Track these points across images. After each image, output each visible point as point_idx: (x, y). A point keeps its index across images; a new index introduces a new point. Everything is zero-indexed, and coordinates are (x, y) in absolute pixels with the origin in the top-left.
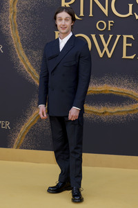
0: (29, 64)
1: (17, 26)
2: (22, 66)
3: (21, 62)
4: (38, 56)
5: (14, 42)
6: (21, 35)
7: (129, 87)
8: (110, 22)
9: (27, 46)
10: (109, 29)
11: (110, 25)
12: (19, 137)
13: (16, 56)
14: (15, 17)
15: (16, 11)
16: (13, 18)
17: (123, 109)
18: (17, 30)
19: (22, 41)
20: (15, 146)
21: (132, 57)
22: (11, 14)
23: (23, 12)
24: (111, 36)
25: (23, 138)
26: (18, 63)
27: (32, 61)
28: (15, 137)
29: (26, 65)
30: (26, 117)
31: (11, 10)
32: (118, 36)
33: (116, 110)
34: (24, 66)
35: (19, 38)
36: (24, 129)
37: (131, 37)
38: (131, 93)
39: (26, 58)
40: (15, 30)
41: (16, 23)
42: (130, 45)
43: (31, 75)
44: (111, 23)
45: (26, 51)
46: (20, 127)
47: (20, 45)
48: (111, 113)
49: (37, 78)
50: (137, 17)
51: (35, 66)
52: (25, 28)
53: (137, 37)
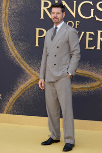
0: (16, 52)
1: (8, 24)
2: (11, 54)
3: (11, 50)
4: (23, 46)
5: (5, 36)
6: (11, 30)
7: (90, 70)
8: (76, 22)
9: (15, 38)
10: (76, 27)
11: (76, 24)
12: (8, 105)
13: (7, 46)
14: (7, 17)
15: (7, 13)
16: (5, 18)
17: (85, 86)
18: (8, 27)
19: (11, 35)
20: (5, 112)
21: (93, 48)
22: (4, 15)
23: (13, 14)
25: (11, 106)
26: (8, 51)
27: (19, 50)
28: (6, 105)
29: (15, 53)
30: (13, 91)
31: (3, 12)
32: (83, 33)
33: (80, 87)
34: (13, 54)
35: (9, 33)
36: (12, 99)
37: (92, 33)
38: (91, 74)
39: (14, 47)
40: (6, 26)
41: (7, 22)
42: (92, 39)
43: (17, 60)
44: (78, 23)
45: (14, 43)
46: (9, 98)
47: (10, 38)
48: (76, 89)
49: (22, 63)
50: (97, 19)
51: (21, 54)
52: (14, 25)
53: (96, 34)
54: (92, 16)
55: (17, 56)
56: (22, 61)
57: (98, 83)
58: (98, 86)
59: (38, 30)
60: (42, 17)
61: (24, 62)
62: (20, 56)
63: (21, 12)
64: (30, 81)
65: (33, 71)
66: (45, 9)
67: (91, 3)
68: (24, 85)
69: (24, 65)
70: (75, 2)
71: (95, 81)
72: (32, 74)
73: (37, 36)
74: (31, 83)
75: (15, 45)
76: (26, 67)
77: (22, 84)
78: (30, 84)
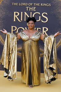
60: (15, 21)
63: (4, 18)
66: (16, 16)
67: (39, 13)
70: (31, 13)
71: (42, 53)
73: (12, 30)
75: (1, 35)
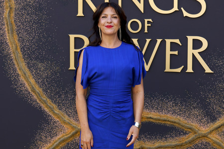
0: (32, 81)
1: (15, 28)
2: (23, 85)
3: (22, 78)
4: (46, 69)
5: (11, 51)
6: (21, 40)
7: (174, 112)
8: (146, 20)
9: (31, 56)
10: (146, 31)
11: (146, 25)
13: (15, 70)
14: (13, 15)
15: (14, 6)
16: (9, 16)
17: (166, 144)
18: (15, 33)
19: (22, 49)
21: (179, 70)
22: (7, 12)
23: (24, 8)
24: (148, 41)
26: (17, 80)
27: (37, 76)
29: (29, 83)
31: (6, 5)
32: (159, 41)
33: (157, 144)
34: (27, 85)
35: (19, 44)
37: (177, 41)
38: (177, 121)
39: (28, 73)
40: (12, 33)
41: (14, 24)
42: (176, 53)
43: (35, 97)
44: (148, 22)
45: (28, 63)
47: (20, 55)
49: (45, 102)
50: (185, 14)
51: (42, 84)
52: (27, 31)
53: (185, 42)
54: (175, 8)
55: (34, 90)
56: (45, 98)
57: (191, 136)
58: (190, 142)
59: (72, 37)
61: (49, 101)
62: (41, 90)
63: (40, 4)
64: (60, 136)
65: (66, 118)
68: (49, 145)
69: (48, 106)
71: (185, 134)
72: (65, 122)
73: (72, 50)
74: (63, 141)
75: (29, 68)
76: (52, 110)
77: (46, 142)
78: (60, 143)
